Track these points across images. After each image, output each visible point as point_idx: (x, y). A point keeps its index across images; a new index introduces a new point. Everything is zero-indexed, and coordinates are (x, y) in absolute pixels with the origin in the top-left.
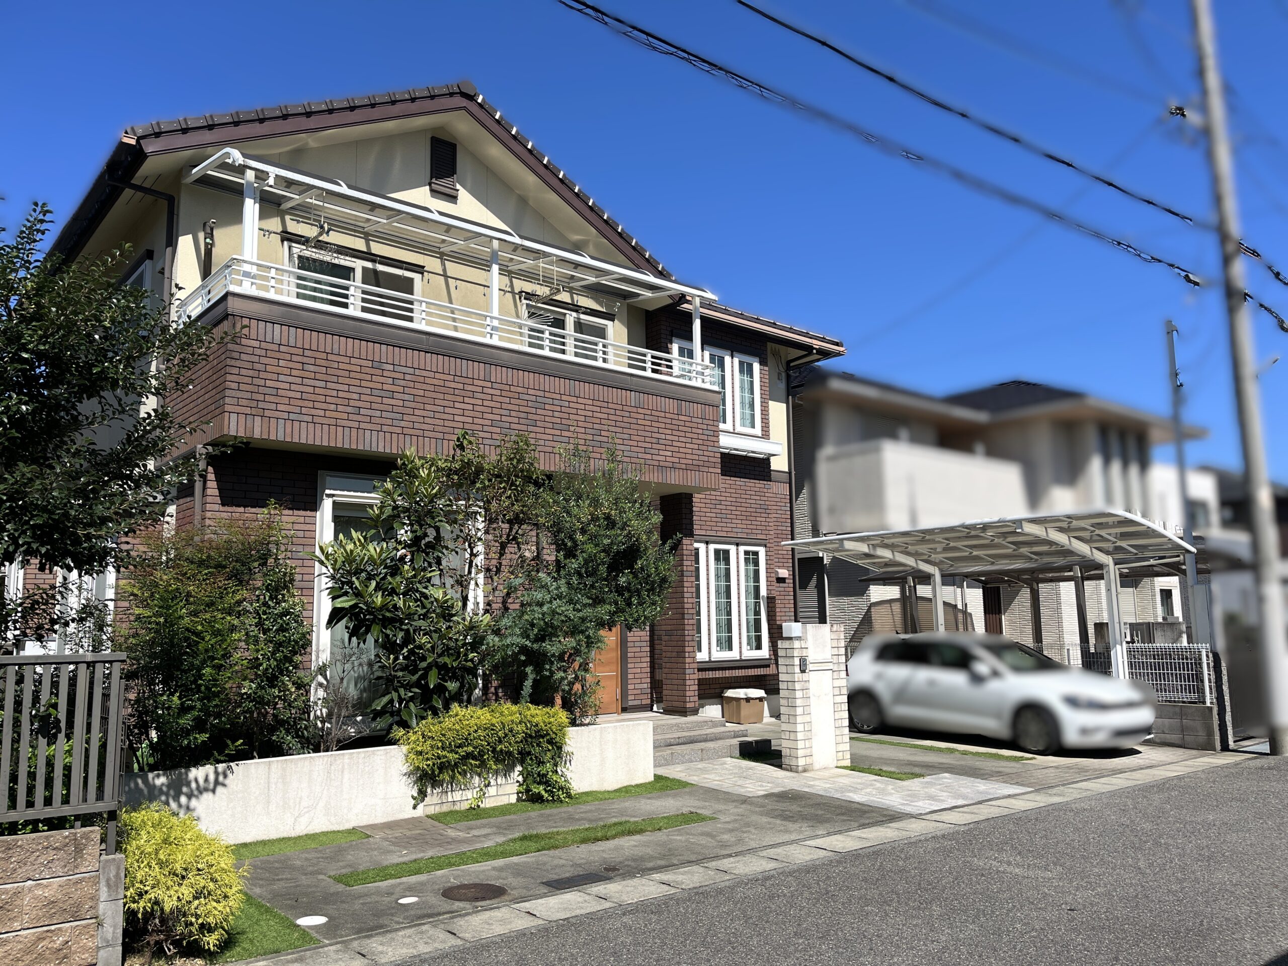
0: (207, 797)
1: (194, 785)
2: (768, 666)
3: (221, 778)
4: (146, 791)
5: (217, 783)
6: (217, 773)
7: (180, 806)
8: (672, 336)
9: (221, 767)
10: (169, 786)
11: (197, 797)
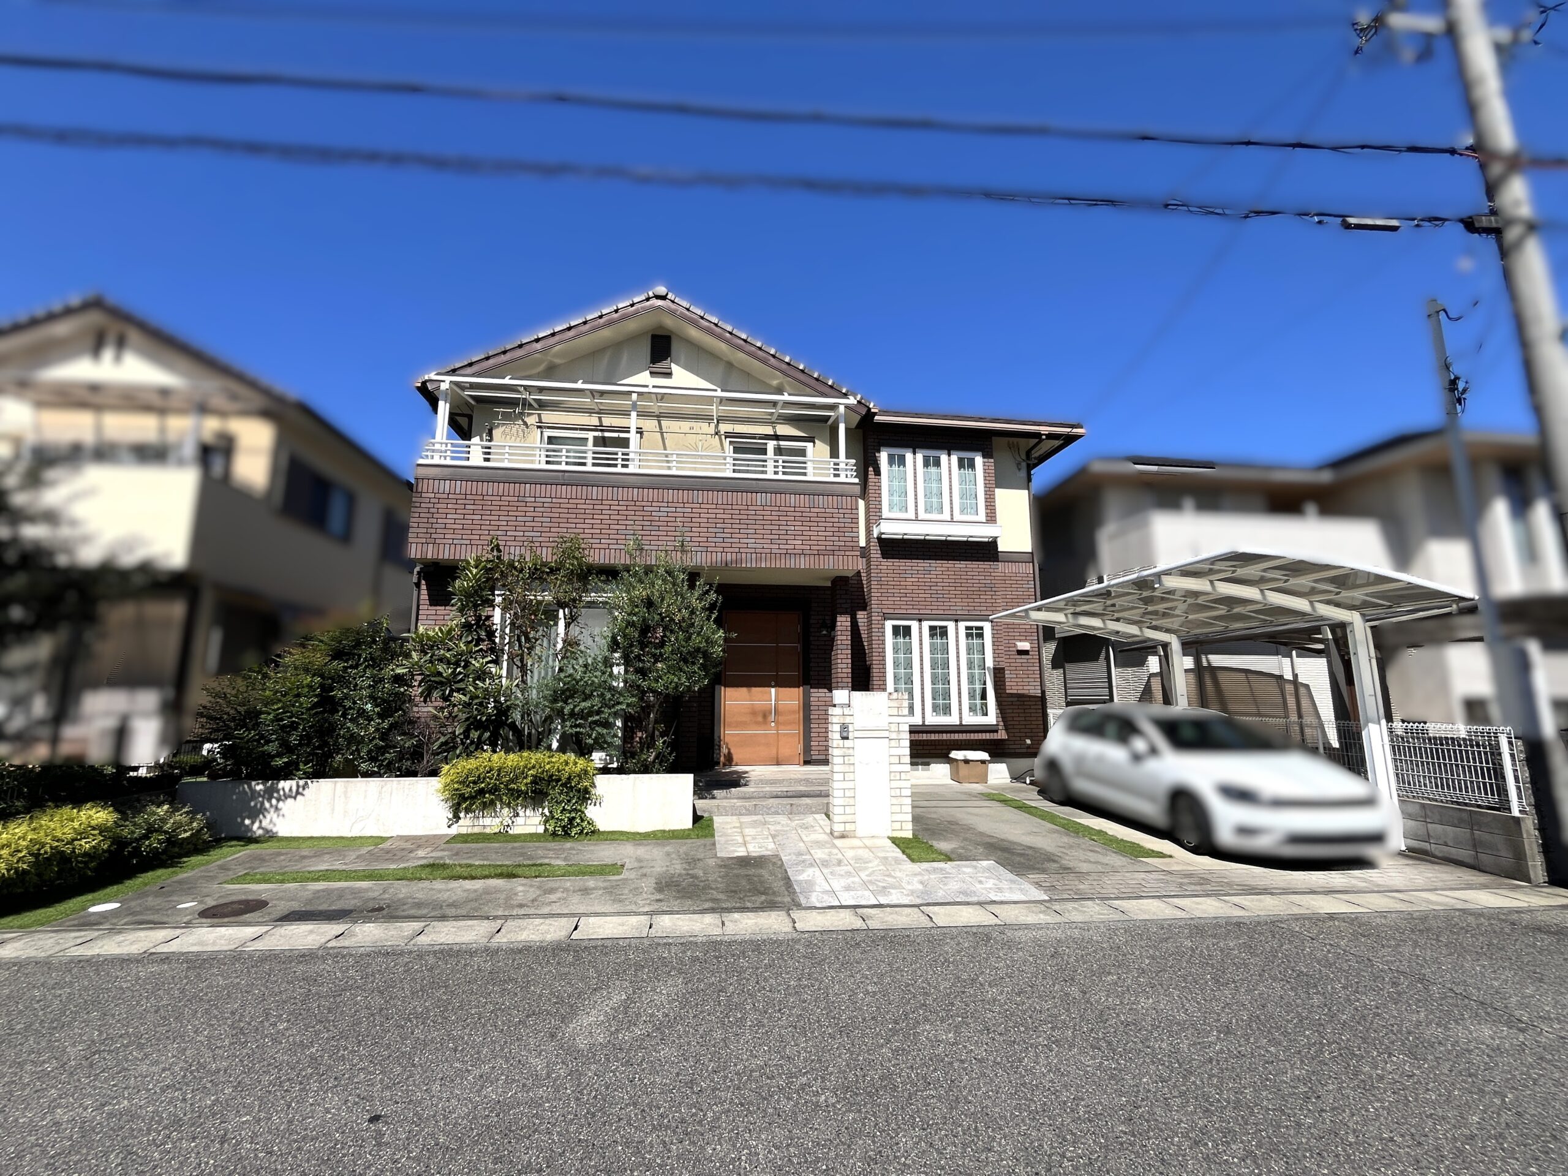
0: (290, 801)
1: (281, 793)
2: (997, 731)
3: (301, 790)
4: (249, 794)
5: (298, 793)
6: (298, 786)
7: (271, 806)
8: (880, 446)
9: (302, 782)
10: (265, 791)
11: (283, 801)
